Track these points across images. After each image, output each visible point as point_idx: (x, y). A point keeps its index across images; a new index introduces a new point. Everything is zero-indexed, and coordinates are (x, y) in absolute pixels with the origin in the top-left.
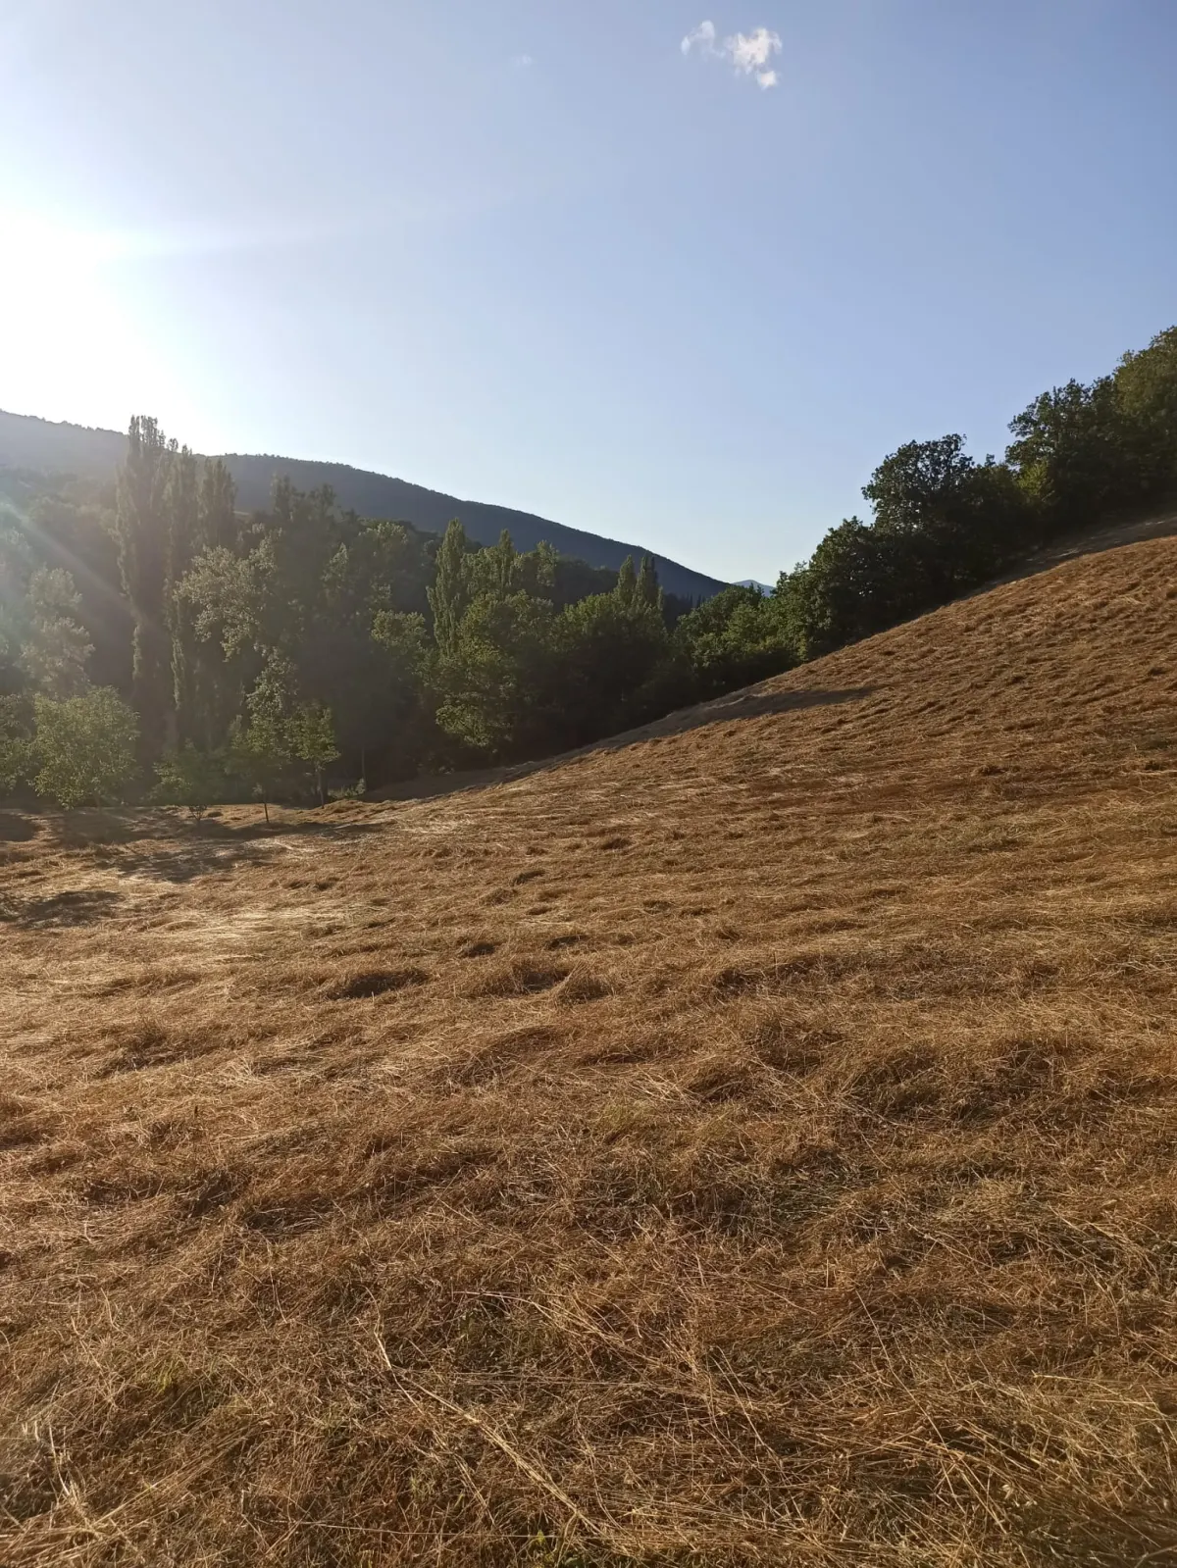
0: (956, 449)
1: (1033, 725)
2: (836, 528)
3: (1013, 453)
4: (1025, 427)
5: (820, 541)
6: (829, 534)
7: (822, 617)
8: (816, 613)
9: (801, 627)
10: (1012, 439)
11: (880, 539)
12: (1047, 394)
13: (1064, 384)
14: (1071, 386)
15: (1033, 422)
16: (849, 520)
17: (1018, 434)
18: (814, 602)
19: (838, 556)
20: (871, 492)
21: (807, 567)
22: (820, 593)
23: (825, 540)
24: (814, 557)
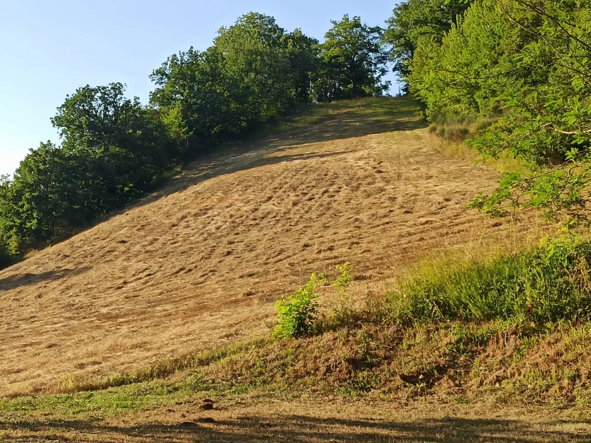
0: (120, 93)
1: (254, 275)
2: (35, 149)
3: (154, 97)
4: (162, 79)
5: (23, 159)
6: (30, 153)
7: (29, 218)
8: (24, 215)
9: (11, 228)
10: (153, 87)
11: (70, 158)
12: (175, 55)
13: (186, 50)
14: (191, 52)
15: (167, 75)
16: (45, 143)
17: (157, 83)
18: (22, 207)
19: (39, 170)
20: (57, 121)
21: (11, 179)
22: (27, 199)
23: (27, 158)
24: (18, 171)
